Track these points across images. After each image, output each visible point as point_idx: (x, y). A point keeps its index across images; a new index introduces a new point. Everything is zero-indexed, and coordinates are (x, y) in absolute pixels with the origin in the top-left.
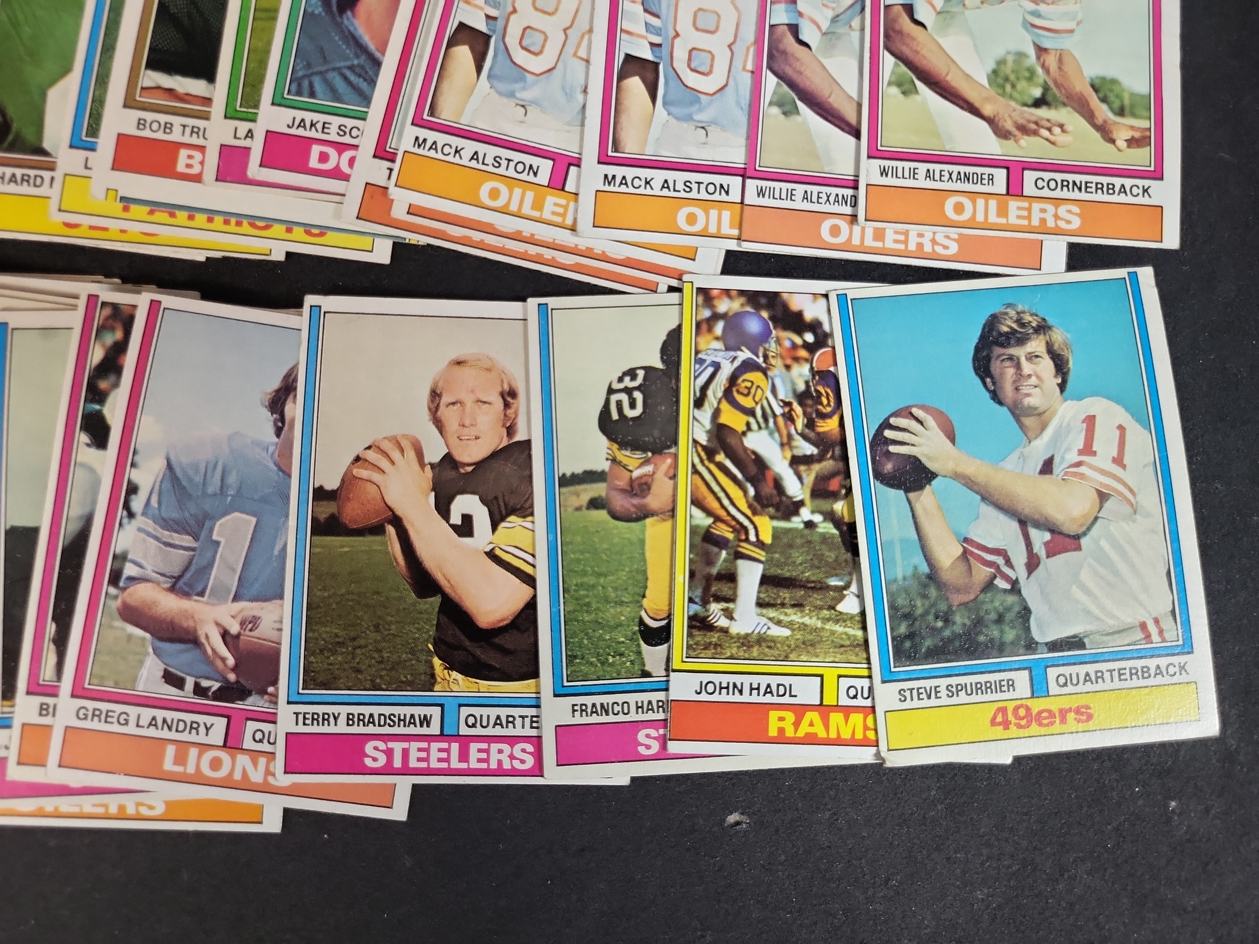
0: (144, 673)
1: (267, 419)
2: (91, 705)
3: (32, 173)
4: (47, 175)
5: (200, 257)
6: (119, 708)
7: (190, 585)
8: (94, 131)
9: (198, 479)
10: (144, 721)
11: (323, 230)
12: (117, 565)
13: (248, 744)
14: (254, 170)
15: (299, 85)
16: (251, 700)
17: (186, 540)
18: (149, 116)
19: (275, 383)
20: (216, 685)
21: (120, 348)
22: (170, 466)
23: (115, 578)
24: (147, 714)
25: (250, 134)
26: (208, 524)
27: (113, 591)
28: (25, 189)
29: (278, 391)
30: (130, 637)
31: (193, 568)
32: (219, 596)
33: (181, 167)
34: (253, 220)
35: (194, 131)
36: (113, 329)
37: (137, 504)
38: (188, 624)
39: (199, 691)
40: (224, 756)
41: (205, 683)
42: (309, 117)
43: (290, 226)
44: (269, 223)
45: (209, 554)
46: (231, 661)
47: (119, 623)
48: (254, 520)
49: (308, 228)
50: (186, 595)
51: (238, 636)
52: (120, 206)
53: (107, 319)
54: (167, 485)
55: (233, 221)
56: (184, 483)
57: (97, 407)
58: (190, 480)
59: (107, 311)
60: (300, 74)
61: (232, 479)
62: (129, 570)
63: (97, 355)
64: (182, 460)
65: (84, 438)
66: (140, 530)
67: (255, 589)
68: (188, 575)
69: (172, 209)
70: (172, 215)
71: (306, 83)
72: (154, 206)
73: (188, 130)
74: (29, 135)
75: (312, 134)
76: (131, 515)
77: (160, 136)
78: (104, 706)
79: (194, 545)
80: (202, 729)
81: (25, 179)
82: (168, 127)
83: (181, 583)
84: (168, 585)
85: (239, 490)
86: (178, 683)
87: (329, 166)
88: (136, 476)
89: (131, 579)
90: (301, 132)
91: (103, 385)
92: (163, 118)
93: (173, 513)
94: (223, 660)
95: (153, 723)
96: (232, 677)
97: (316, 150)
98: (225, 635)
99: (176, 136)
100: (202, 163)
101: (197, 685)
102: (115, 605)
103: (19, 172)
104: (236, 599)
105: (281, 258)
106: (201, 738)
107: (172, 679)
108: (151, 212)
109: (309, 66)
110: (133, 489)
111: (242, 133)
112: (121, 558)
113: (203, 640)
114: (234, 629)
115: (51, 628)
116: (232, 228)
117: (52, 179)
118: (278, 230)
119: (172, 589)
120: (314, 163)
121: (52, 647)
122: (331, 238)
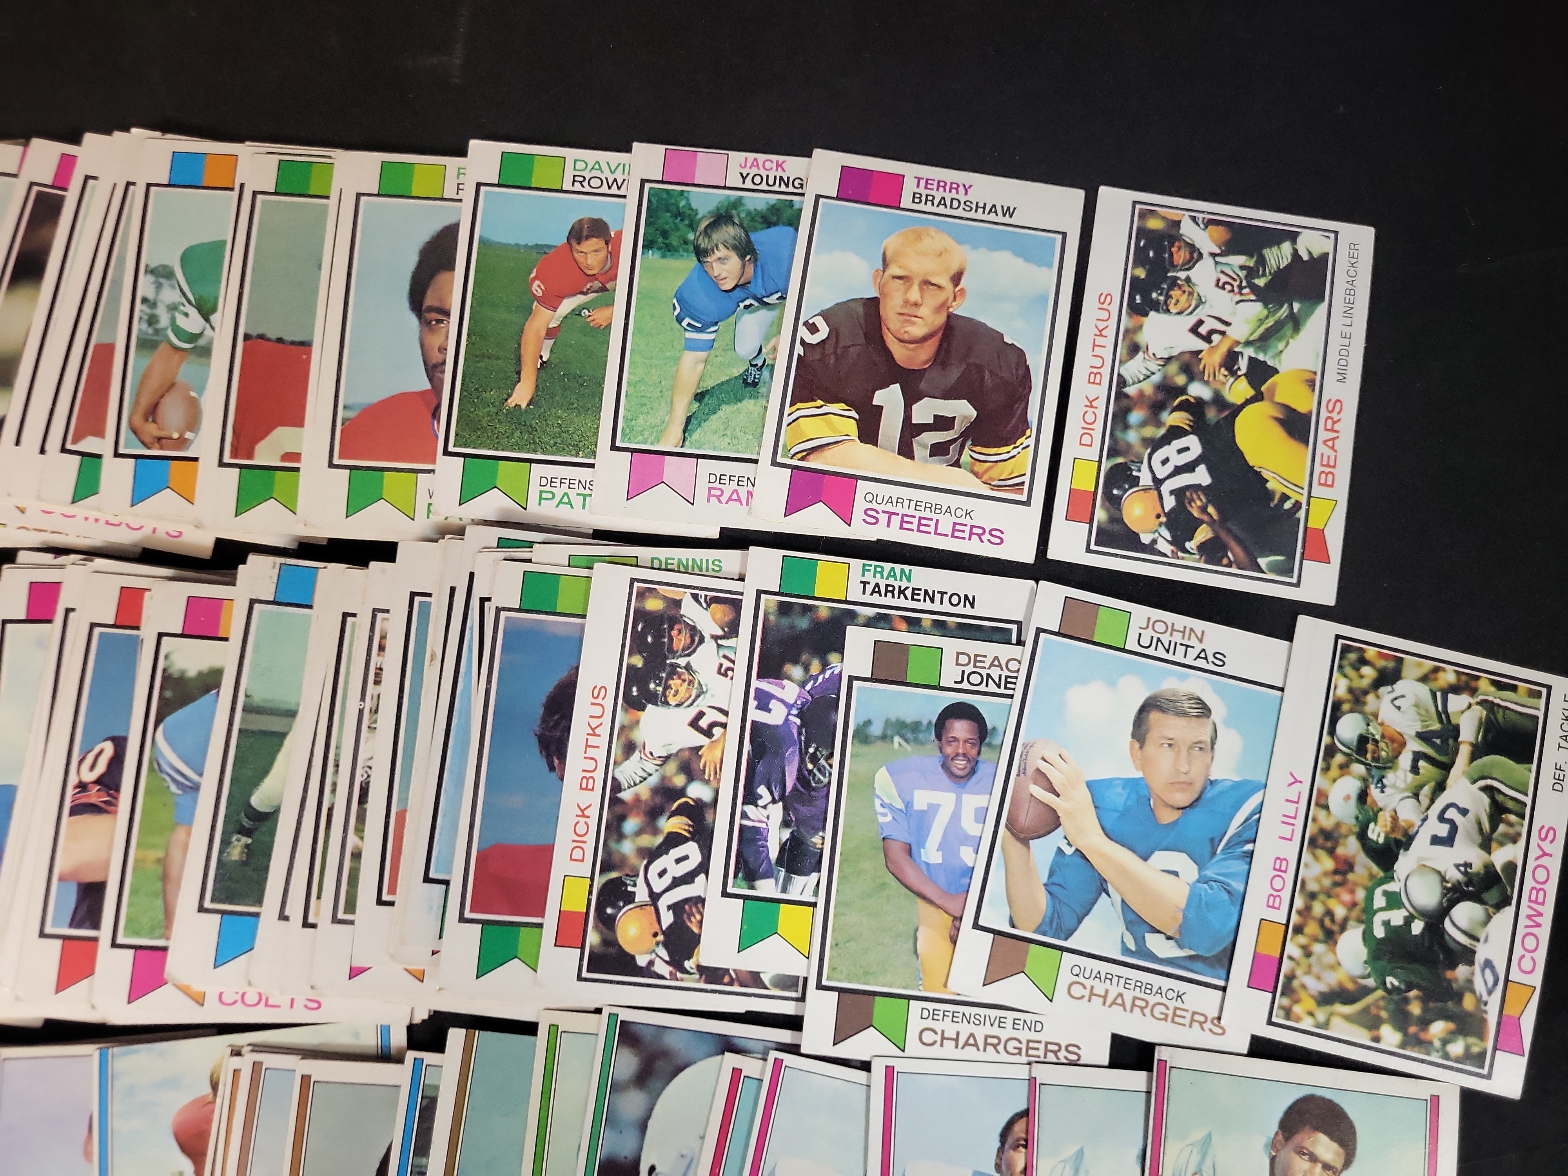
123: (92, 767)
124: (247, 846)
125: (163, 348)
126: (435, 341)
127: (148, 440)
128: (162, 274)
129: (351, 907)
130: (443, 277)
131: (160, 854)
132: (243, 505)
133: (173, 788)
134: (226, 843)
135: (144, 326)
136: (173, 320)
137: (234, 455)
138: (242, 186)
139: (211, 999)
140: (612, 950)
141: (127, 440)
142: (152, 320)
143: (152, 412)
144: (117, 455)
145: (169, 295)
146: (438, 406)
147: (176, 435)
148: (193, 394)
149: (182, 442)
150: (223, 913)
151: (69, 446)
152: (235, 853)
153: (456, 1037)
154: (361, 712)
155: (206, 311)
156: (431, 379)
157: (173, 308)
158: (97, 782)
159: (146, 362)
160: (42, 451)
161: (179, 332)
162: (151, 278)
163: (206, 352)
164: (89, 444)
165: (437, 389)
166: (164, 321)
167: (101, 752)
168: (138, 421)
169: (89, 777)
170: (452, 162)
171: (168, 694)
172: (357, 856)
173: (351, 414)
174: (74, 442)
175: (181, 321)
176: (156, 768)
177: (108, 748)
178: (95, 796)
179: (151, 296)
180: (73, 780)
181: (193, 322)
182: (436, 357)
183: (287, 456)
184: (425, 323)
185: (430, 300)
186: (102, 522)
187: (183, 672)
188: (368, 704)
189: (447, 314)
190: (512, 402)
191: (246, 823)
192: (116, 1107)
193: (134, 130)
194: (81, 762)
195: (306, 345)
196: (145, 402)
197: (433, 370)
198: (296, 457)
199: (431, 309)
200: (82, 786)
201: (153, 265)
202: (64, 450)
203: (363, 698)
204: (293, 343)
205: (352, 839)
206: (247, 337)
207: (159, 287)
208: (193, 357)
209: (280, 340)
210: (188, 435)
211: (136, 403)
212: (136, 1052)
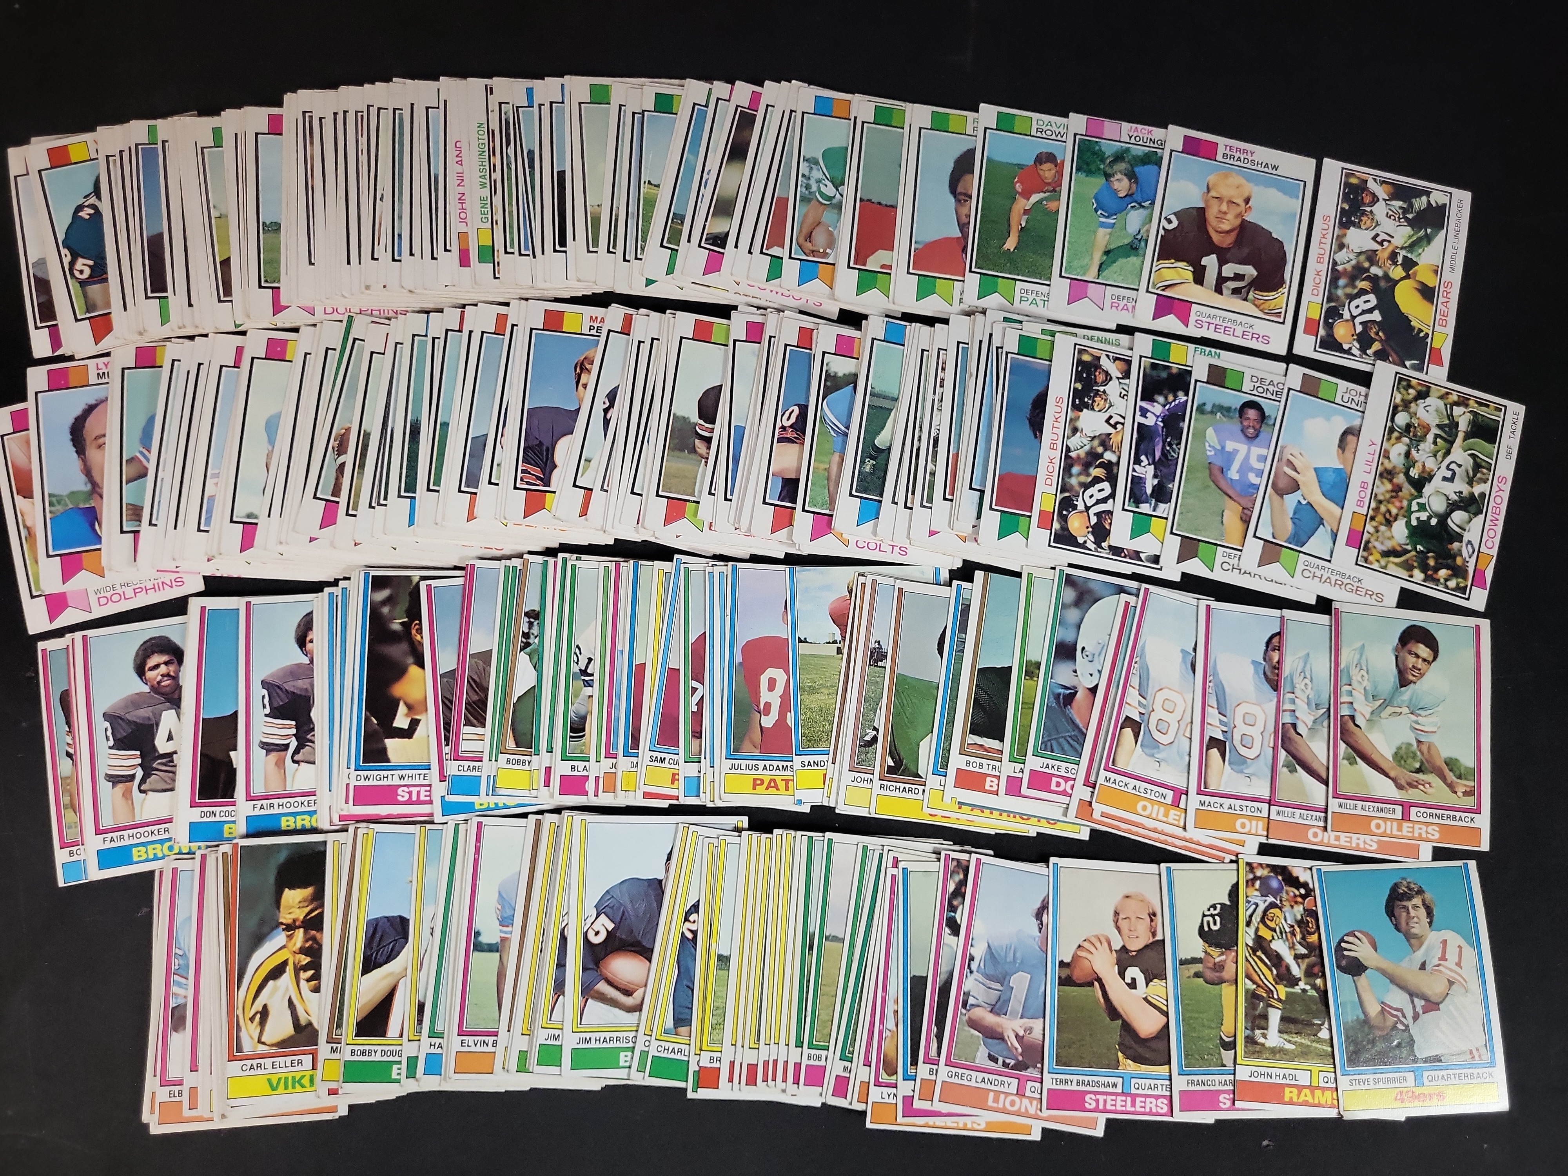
0: (979, 1054)
1: (1036, 923)
2: (954, 1070)
3: (913, 787)
4: (921, 788)
5: (993, 832)
6: (967, 1072)
7: (1000, 1009)
8: (945, 765)
9: (1003, 954)
10: (979, 1080)
11: (1056, 822)
12: (966, 998)
13: (1028, 1093)
14: (1024, 790)
15: (1046, 746)
16: (1029, 1070)
17: (998, 986)
18: (972, 759)
19: (1038, 905)
20: (1013, 1062)
21: (963, 883)
22: (989, 946)
23: (964, 1006)
24: (981, 1076)
25: (1022, 771)
26: (1008, 978)
27: (964, 1011)
28: (910, 795)
29: (1039, 909)
30: (972, 1035)
31: (1001, 1000)
32: (1014, 1015)
33: (987, 787)
34: (1021, 815)
35: (994, 768)
36: (958, 873)
37: (974, 966)
38: (999, 1030)
39: (1005, 1065)
40: (1016, 1099)
41: (1008, 1061)
42: (1051, 762)
43: (1039, 819)
44: (1029, 817)
45: (1009, 993)
46: (1020, 1050)
47: (967, 1028)
48: (1029, 976)
49: (1048, 820)
50: (998, 1014)
51: (1023, 1037)
52: (957, 806)
53: (955, 867)
54: (988, 957)
55: (1012, 815)
56: (996, 956)
57: (953, 914)
58: (999, 955)
59: (955, 863)
60: (1046, 739)
61: (1018, 955)
62: (971, 1001)
63: (951, 887)
64: (995, 944)
65: (947, 930)
66: (976, 980)
67: (1030, 1013)
68: (999, 1004)
69: (982, 808)
70: (983, 812)
71: (1049, 744)
72: (974, 807)
73: (991, 767)
74: (912, 767)
75: (1052, 772)
76: (971, 972)
77: (977, 770)
78: (960, 1071)
79: (1001, 988)
80: (1006, 1085)
81: (910, 790)
82: (981, 765)
83: (996, 1009)
84: (989, 1009)
85: (1022, 961)
86: (995, 1061)
87: (1061, 789)
88: (972, 951)
89: (972, 1005)
90: (1047, 770)
91: (955, 903)
92: (978, 760)
93: (991, 972)
94: (1016, 1049)
95: (983, 1081)
96: (1020, 1058)
97: (1054, 780)
98: (1017, 1036)
99: (984, 770)
100: (998, 785)
101: (1004, 1062)
102: (965, 1018)
103: (907, 786)
104: (1022, 1018)
105: (1035, 835)
106: (1006, 1090)
107: (994, 1059)
108: (972, 810)
109: (1049, 735)
110: (972, 958)
111: (1017, 770)
112: (967, 994)
113: (1006, 1038)
114: (1021, 1033)
115: (934, 1029)
116: (1011, 819)
117: (924, 791)
118: (1034, 821)
119: (991, 1011)
120: (1053, 787)
121: (935, 1039)
122: (1059, 825)
123: (788, 419)
124: (873, 465)
125: (814, 202)
126: (964, 211)
127: (807, 252)
128: (813, 162)
129: (930, 499)
130: (968, 177)
131: (827, 466)
132: (861, 289)
133: (832, 432)
134: (863, 462)
135: (804, 190)
136: (819, 188)
137: (856, 263)
138: (856, 118)
139: (852, 544)
140: (1066, 533)
141: (795, 250)
142: (808, 187)
143: (809, 237)
144: (790, 257)
145: (816, 174)
146: (966, 246)
147: (821, 250)
148: (830, 229)
149: (825, 255)
150: (862, 498)
151: (764, 251)
152: (868, 468)
153: (979, 575)
154: (933, 400)
155: (838, 184)
156: (961, 231)
157: (819, 181)
158: (791, 426)
159: (805, 209)
160: (750, 252)
161: (822, 194)
162: (806, 164)
163: (839, 207)
164: (776, 251)
165: (965, 236)
166: (814, 188)
167: (793, 411)
168: (801, 241)
169: (787, 424)
170: (970, 115)
171: (828, 384)
172: (933, 474)
173: (920, 246)
174: (767, 249)
175: (823, 188)
176: (823, 420)
177: (796, 409)
178: (790, 434)
179: (807, 174)
180: (779, 424)
181: (830, 190)
182: (965, 220)
183: (883, 266)
184: (958, 201)
185: (960, 189)
186: (780, 294)
187: (836, 373)
188: (937, 398)
189: (970, 197)
190: (1006, 247)
191: (873, 453)
192: (799, 597)
193: (793, 81)
194: (782, 416)
195: (895, 207)
196: (805, 231)
197: (963, 227)
198: (890, 267)
199: (961, 193)
200: (783, 428)
201: (807, 157)
202: (762, 252)
203: (934, 393)
204: (886, 205)
205: (930, 466)
206: (861, 200)
207: (811, 169)
208: (830, 209)
209: (879, 203)
210: (828, 251)
211: (800, 231)
212: (809, 570)
